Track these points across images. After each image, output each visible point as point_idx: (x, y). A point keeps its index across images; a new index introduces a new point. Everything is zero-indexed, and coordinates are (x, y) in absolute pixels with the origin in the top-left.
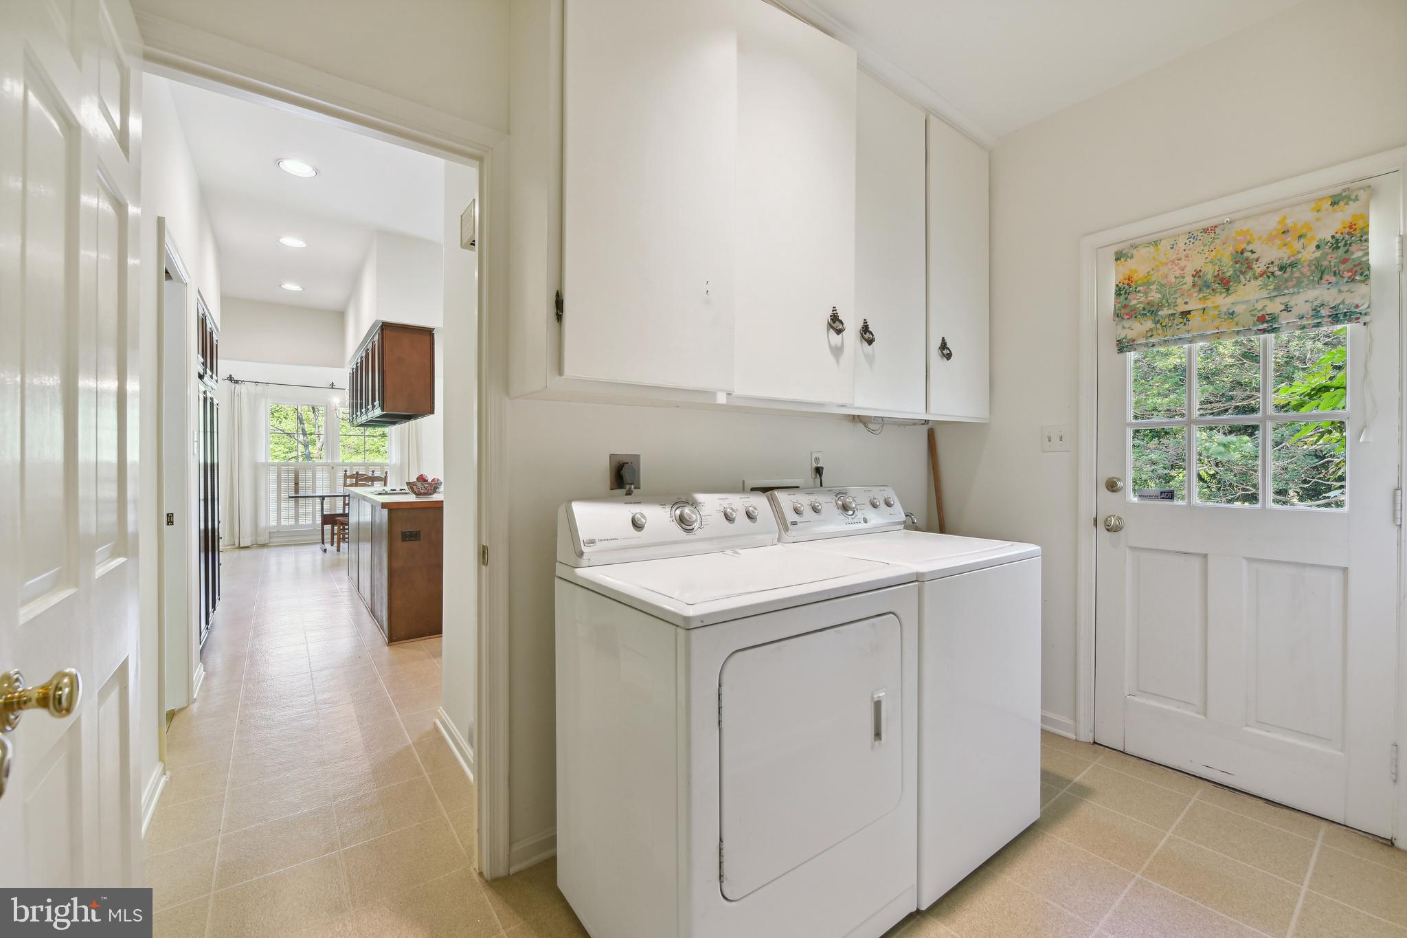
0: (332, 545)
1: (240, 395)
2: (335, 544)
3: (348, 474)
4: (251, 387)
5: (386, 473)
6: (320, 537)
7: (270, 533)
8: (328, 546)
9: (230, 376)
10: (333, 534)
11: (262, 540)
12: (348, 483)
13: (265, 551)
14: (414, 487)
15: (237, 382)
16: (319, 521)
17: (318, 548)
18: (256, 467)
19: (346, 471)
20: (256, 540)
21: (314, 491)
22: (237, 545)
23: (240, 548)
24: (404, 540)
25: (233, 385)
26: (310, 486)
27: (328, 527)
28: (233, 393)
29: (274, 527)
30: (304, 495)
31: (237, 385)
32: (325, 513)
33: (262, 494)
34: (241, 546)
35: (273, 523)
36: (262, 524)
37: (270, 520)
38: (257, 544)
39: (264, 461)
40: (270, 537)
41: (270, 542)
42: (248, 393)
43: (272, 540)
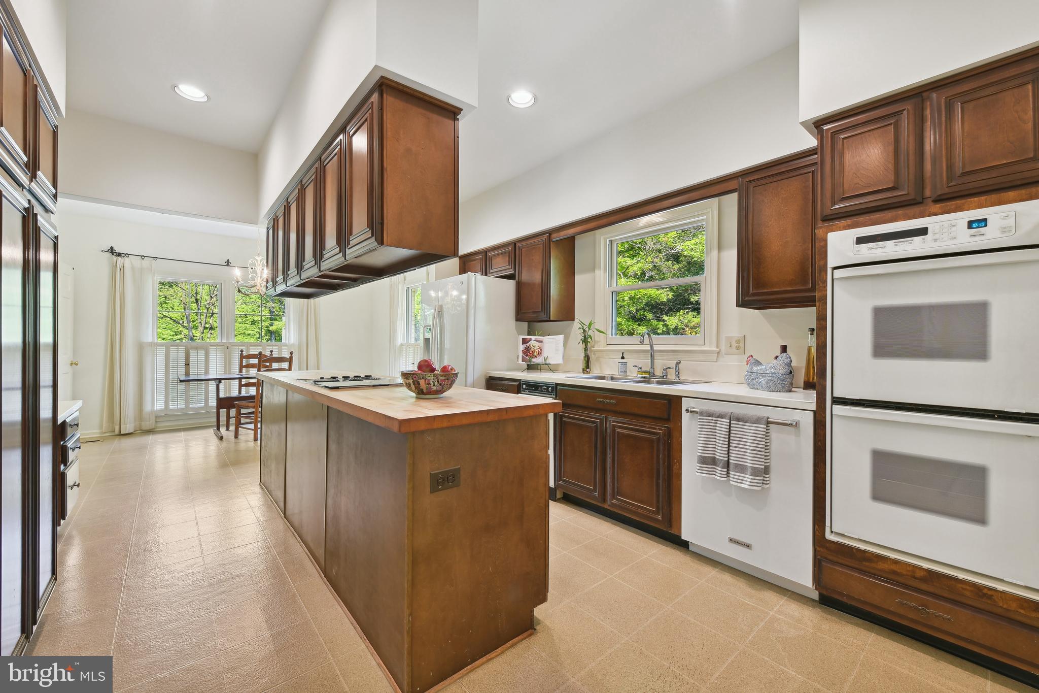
0: (228, 429)
1: (122, 269)
2: (232, 428)
3: (244, 354)
4: (137, 261)
5: (291, 353)
6: (215, 419)
7: (156, 417)
8: (223, 430)
9: (112, 248)
10: (228, 418)
11: (146, 425)
12: (244, 364)
13: (150, 438)
14: (422, 382)
15: (119, 255)
16: (213, 403)
17: (211, 432)
18: (141, 348)
19: (242, 351)
20: (140, 425)
21: (207, 372)
22: (117, 432)
23: (120, 435)
24: (434, 490)
25: (115, 258)
26: (202, 366)
27: (223, 412)
28: (114, 267)
29: (161, 411)
30: (195, 378)
31: (119, 259)
32: (220, 396)
33: (148, 376)
34: (122, 433)
35: (160, 405)
36: (148, 407)
37: (156, 402)
38: (141, 430)
39: (150, 340)
40: (156, 422)
41: (156, 428)
42: (133, 268)
43: (159, 425)
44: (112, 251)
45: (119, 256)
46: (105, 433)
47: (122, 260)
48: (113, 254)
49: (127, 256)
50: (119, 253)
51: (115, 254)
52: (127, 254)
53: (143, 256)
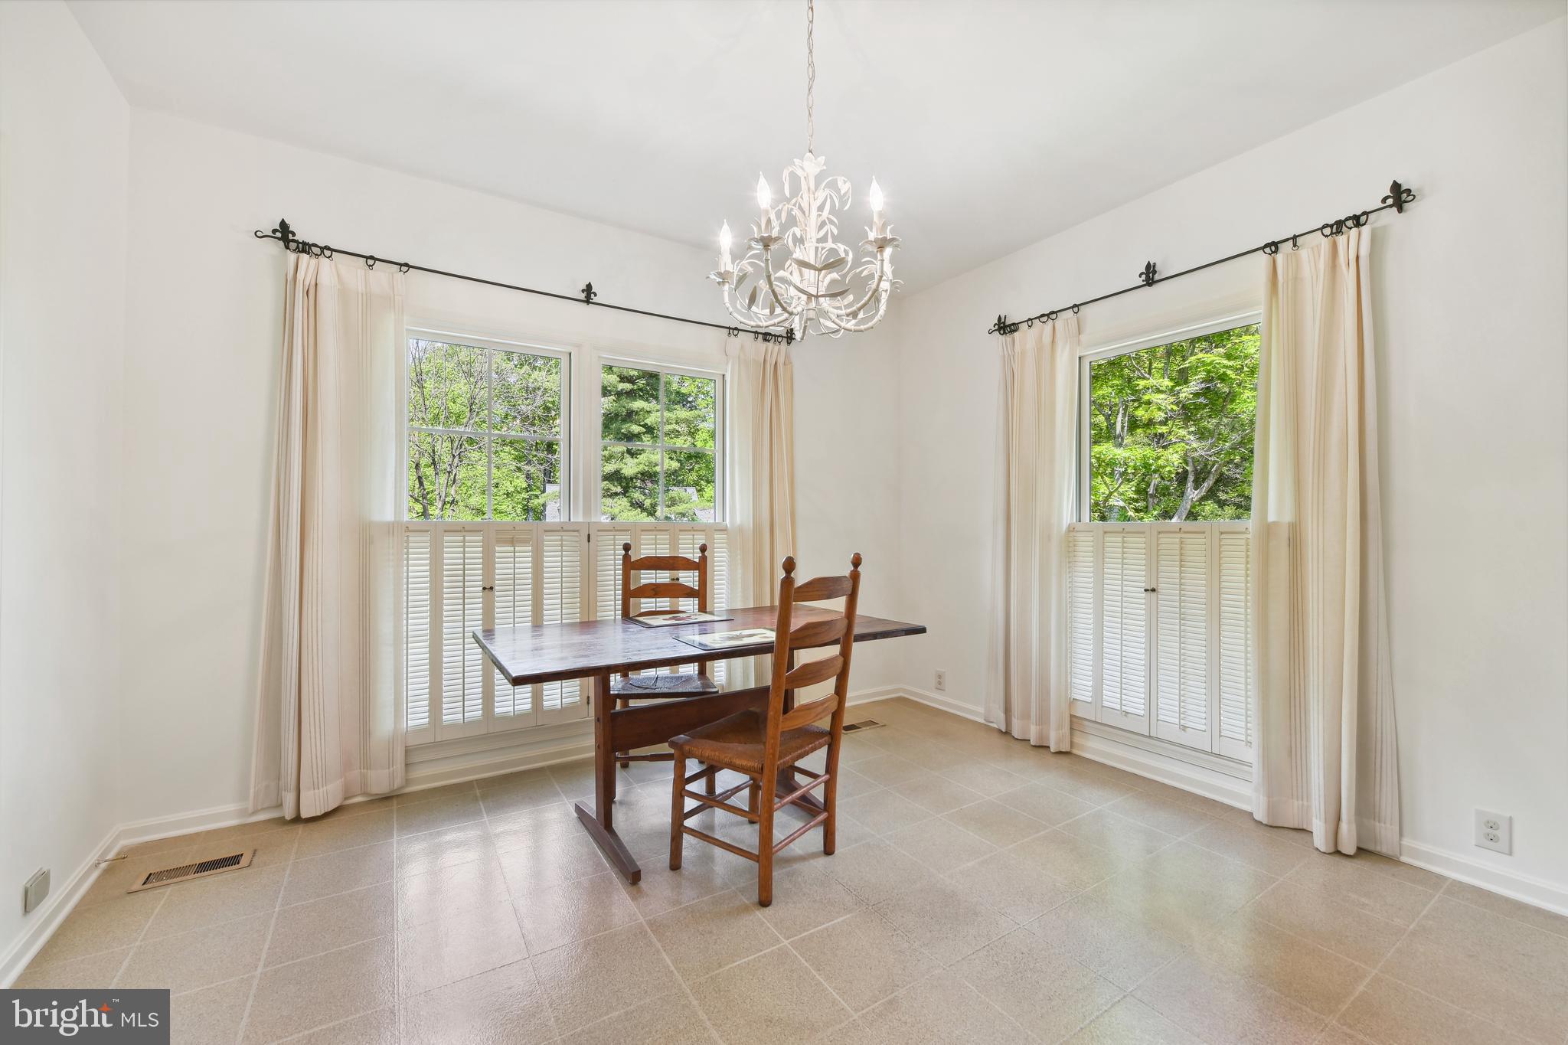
1: (313, 291)
3: (634, 558)
4: (353, 273)
7: (407, 752)
9: (284, 225)
11: (381, 782)
13: (393, 817)
15: (305, 248)
18: (365, 540)
19: (627, 549)
20: (362, 780)
21: (537, 610)
22: (292, 810)
23: (301, 821)
25: (292, 257)
28: (288, 286)
29: (419, 731)
31: (304, 257)
34: (304, 814)
35: (418, 715)
36: (384, 725)
37: (407, 707)
38: (365, 794)
39: (389, 516)
40: (407, 765)
41: (408, 782)
42: (344, 293)
43: (419, 772)
44: (284, 233)
45: (303, 251)
46: (255, 813)
47: (314, 261)
48: (287, 247)
49: (328, 253)
50: (304, 243)
51: (293, 245)
52: (327, 248)
53: (372, 257)
